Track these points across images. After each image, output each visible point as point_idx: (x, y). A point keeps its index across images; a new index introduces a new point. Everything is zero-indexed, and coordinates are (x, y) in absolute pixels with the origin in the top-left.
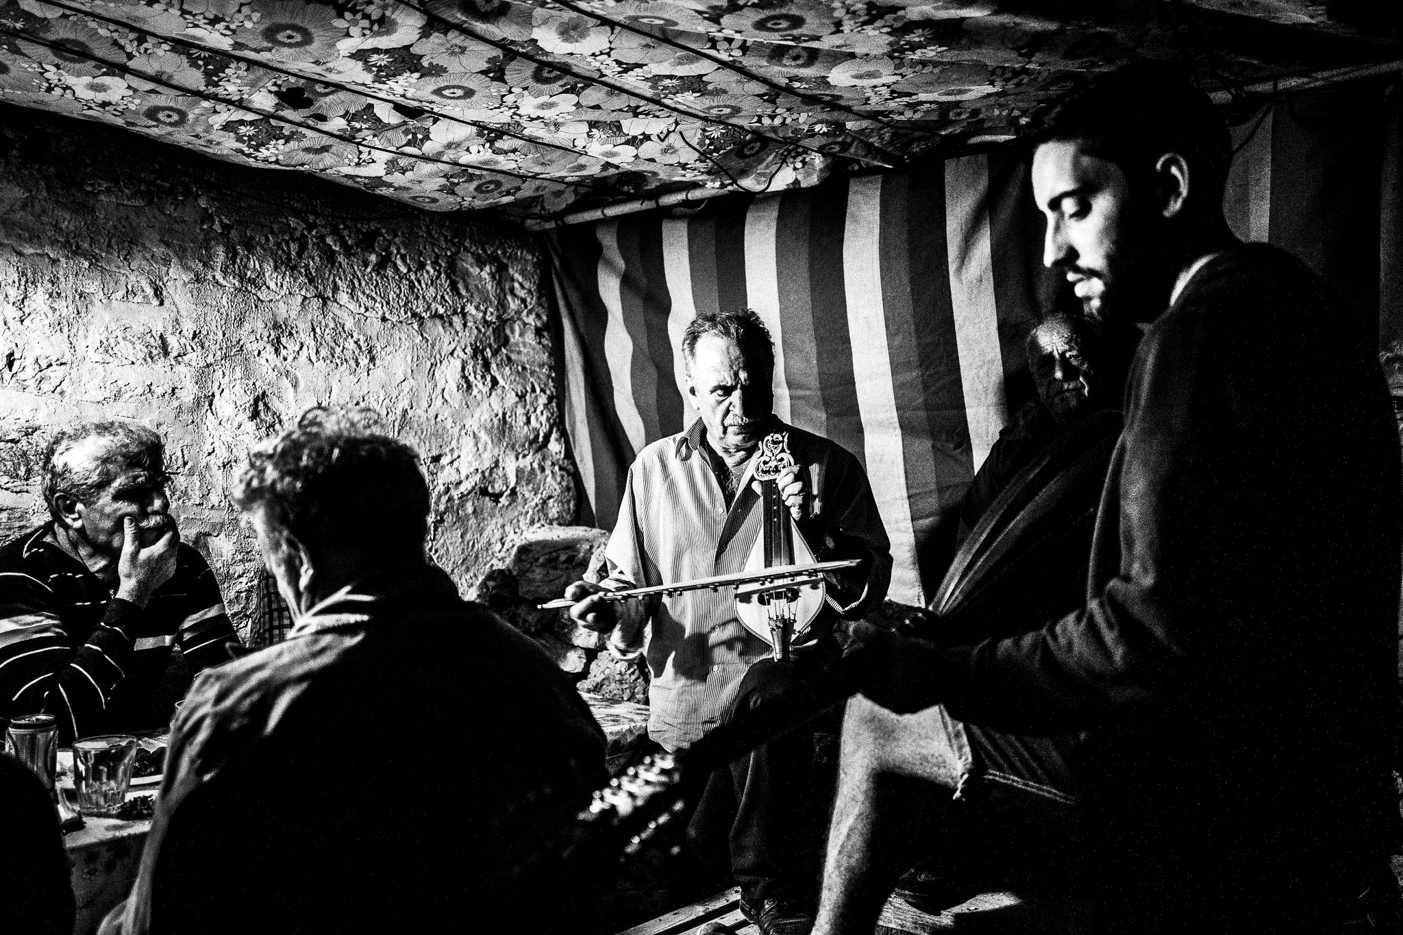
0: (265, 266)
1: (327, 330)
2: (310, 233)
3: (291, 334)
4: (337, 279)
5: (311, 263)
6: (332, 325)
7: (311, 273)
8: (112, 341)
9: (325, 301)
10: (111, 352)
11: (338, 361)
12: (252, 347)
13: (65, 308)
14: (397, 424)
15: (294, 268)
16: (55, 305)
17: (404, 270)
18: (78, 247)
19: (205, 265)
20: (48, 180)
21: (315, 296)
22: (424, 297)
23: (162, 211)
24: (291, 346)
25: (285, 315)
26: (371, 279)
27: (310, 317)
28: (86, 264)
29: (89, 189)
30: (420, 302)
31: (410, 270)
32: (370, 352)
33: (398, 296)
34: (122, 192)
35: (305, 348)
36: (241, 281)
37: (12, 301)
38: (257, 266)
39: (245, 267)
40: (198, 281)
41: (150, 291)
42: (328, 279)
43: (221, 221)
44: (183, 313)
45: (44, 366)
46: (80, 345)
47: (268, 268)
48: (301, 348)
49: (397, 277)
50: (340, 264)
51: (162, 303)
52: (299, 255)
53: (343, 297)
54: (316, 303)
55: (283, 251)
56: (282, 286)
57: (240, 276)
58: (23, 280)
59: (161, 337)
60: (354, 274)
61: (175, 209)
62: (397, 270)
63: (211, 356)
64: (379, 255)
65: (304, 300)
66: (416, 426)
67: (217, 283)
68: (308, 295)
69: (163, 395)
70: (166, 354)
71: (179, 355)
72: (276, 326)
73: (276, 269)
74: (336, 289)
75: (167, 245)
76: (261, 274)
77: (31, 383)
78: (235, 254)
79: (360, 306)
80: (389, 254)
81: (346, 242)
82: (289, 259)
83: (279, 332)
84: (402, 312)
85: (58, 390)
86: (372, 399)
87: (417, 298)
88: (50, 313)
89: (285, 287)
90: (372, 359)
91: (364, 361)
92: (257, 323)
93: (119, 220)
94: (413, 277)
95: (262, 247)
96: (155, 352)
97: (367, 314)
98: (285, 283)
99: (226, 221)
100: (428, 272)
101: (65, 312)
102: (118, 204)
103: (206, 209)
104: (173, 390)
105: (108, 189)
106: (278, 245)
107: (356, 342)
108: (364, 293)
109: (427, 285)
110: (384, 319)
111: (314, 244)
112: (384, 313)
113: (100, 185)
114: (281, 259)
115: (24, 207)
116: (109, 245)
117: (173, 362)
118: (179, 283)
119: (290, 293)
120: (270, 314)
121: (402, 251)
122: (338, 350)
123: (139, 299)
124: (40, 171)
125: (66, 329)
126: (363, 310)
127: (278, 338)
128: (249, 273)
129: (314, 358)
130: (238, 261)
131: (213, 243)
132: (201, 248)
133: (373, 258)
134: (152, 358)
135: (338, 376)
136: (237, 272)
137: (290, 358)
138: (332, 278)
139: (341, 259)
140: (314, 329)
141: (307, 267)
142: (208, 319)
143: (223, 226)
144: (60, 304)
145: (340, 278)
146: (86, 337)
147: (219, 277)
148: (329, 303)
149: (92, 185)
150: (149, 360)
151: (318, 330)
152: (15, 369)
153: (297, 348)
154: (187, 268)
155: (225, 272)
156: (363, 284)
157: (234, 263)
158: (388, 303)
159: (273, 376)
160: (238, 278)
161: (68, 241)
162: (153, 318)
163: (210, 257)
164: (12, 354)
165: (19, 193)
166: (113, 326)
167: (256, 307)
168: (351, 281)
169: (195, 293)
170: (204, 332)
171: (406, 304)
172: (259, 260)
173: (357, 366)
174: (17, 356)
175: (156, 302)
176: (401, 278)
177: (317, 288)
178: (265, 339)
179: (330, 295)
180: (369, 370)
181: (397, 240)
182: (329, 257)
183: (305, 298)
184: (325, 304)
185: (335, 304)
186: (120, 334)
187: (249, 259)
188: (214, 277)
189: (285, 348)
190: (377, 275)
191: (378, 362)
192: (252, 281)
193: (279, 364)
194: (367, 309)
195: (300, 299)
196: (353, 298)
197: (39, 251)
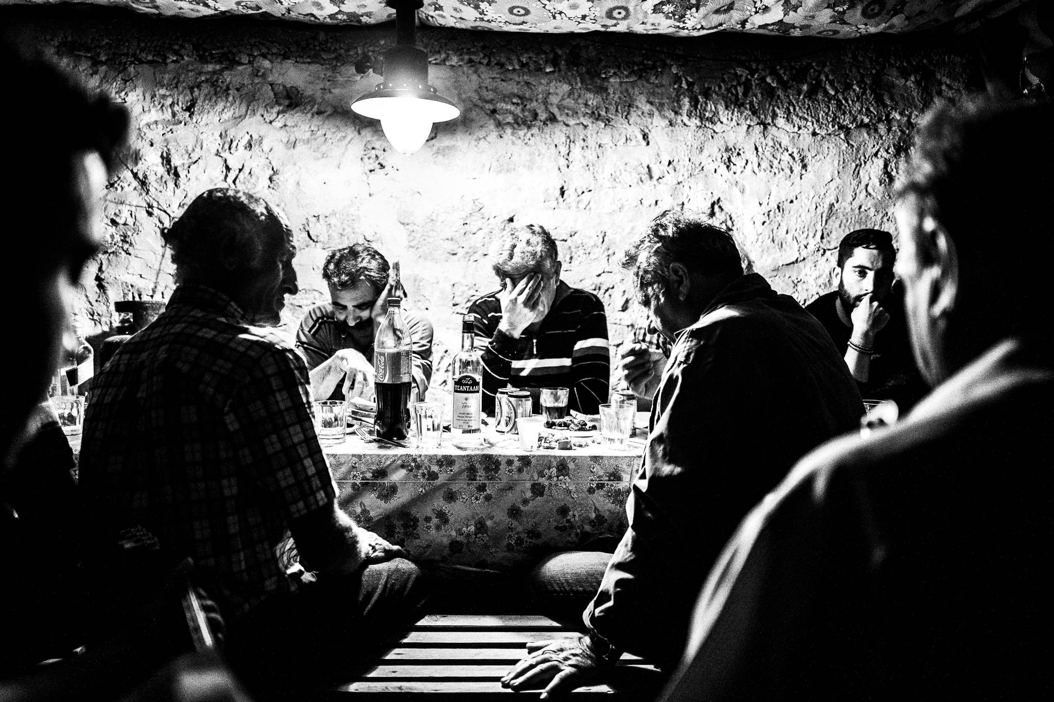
0: (719, 106)
1: (767, 148)
2: (753, 76)
3: (739, 154)
4: (776, 108)
5: (755, 99)
6: (771, 144)
7: (754, 107)
8: (618, 173)
9: (765, 126)
10: (617, 180)
11: (776, 171)
12: (710, 167)
13: (591, 155)
14: (825, 215)
15: (739, 107)
16: (585, 155)
17: (832, 93)
18: (599, 115)
19: (676, 113)
20: (581, 75)
21: (758, 124)
22: (850, 112)
23: (648, 81)
24: (739, 162)
25: (734, 141)
26: (803, 105)
27: (753, 141)
28: (603, 125)
29: (604, 76)
30: (846, 116)
31: (837, 91)
32: (802, 161)
33: (827, 114)
34: (622, 73)
35: (749, 163)
36: (701, 120)
37: (562, 154)
38: (713, 108)
39: (705, 110)
40: (671, 125)
41: (640, 137)
42: (768, 110)
43: (687, 80)
44: (662, 149)
45: (580, 193)
46: (600, 177)
47: (721, 108)
48: (746, 164)
49: (826, 99)
50: (779, 96)
51: (648, 144)
52: (745, 94)
53: (781, 122)
54: (758, 129)
55: (732, 94)
56: (732, 120)
57: (700, 117)
58: (568, 141)
59: (648, 167)
60: (790, 103)
61: (656, 78)
62: (826, 92)
63: (681, 176)
64: (810, 84)
65: (748, 128)
66: (841, 215)
67: (685, 124)
68: (752, 124)
69: (650, 206)
70: (651, 177)
71: (660, 178)
72: (727, 150)
73: (727, 108)
74: (775, 116)
75: (651, 103)
76: (716, 113)
77: (574, 205)
78: (697, 102)
79: (794, 126)
80: (819, 82)
81: (782, 78)
82: (737, 99)
83: (730, 155)
84: (830, 126)
85: (588, 208)
86: (803, 197)
87: (844, 113)
88: (582, 161)
89: (734, 120)
90: (804, 166)
91: (797, 168)
92: (714, 149)
93: (621, 92)
94: (841, 97)
95: (717, 94)
96: (644, 178)
97: (800, 132)
98: (734, 117)
99: (690, 80)
100: (854, 90)
101: (591, 157)
102: (621, 83)
103: (677, 74)
104: (656, 202)
105: (614, 73)
106: (728, 90)
107: (790, 155)
108: (797, 116)
109: (853, 101)
110: (814, 134)
111: (756, 85)
112: (814, 129)
113: (609, 72)
114: (730, 100)
115: (569, 96)
116: (617, 111)
117: (656, 183)
118: (659, 128)
119: (738, 124)
120: (723, 142)
121: (831, 77)
122: (776, 162)
123: (634, 143)
124: (577, 71)
125: (591, 169)
126: (796, 129)
127: (729, 159)
128: (707, 114)
129: (756, 170)
130: (699, 106)
131: (682, 97)
132: (673, 102)
133: (805, 87)
134: (642, 181)
135: (776, 182)
136: (698, 114)
137: (738, 172)
138: (771, 108)
139: (780, 92)
140: (756, 149)
141: (751, 103)
142: (679, 151)
143: (688, 83)
144: (588, 153)
145: (778, 108)
146: (603, 172)
147: (685, 119)
148: (769, 127)
149: (605, 73)
150: (640, 183)
151: (760, 149)
152: (565, 196)
153: (744, 164)
154: (664, 117)
155: (689, 116)
156: (797, 108)
157: (696, 108)
158: (818, 121)
159: (726, 186)
160: (698, 118)
161: (593, 113)
162: (642, 154)
163: (680, 107)
164: (562, 188)
165: (566, 88)
166: (619, 163)
167: (713, 137)
168: (788, 109)
169: (670, 133)
170: (676, 160)
171: (834, 120)
172: (713, 103)
173: (792, 173)
174: (565, 188)
175: (644, 143)
176: (830, 100)
177: (759, 118)
178: (719, 160)
179: (770, 121)
180: (802, 175)
181: (826, 69)
182: (770, 94)
183: (749, 126)
184: (765, 128)
185: (774, 127)
186: (622, 167)
187: (706, 104)
188: (682, 121)
189: (734, 164)
190: (809, 100)
191: (809, 168)
192: (710, 120)
193: (730, 178)
194: (800, 128)
195: (745, 127)
196: (788, 121)
197: (578, 122)
